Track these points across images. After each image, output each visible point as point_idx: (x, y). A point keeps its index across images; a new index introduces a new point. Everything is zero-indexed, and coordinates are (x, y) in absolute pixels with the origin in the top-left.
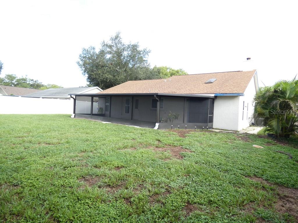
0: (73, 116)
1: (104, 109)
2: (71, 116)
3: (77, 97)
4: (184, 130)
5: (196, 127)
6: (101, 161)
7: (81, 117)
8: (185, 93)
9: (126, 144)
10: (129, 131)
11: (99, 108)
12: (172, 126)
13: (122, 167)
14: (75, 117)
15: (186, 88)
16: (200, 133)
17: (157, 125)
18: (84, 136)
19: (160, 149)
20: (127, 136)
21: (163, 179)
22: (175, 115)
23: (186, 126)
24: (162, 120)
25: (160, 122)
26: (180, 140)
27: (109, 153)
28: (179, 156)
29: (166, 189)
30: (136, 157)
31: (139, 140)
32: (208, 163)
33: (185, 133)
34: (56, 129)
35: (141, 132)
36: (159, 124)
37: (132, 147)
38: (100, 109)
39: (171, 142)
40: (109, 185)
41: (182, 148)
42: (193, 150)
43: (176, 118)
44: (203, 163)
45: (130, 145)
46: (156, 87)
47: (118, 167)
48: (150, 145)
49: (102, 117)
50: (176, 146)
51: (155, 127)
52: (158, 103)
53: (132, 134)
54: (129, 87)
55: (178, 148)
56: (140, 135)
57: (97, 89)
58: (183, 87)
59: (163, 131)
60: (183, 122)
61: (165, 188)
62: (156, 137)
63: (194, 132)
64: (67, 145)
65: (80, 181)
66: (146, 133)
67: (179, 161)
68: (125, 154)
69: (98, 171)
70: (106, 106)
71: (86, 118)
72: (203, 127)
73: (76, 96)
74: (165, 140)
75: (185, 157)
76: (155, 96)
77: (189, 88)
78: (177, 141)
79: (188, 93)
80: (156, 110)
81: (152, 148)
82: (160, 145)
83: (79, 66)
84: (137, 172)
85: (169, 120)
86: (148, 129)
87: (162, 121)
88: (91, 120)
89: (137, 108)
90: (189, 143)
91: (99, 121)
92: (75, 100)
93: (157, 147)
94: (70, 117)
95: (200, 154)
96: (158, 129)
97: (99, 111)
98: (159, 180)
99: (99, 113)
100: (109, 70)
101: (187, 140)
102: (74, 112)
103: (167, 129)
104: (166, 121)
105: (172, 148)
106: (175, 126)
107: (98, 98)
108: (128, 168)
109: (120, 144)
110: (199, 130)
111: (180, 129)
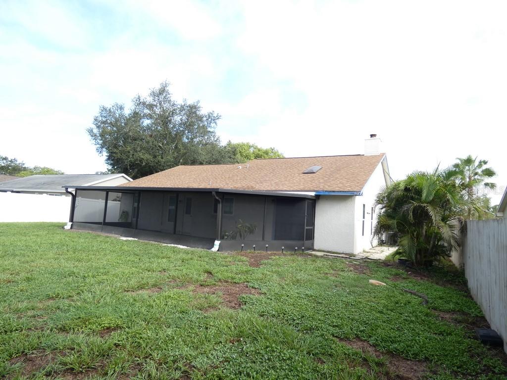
0: (68, 227)
1: (130, 214)
2: (65, 227)
3: (78, 191)
4: (264, 253)
5: (283, 248)
6: (80, 318)
7: (84, 228)
8: (269, 189)
9: (144, 281)
10: (162, 255)
11: (121, 212)
12: (243, 245)
13: (118, 327)
14: (71, 228)
15: (272, 180)
16: (289, 257)
17: (217, 243)
18: (69, 266)
19: (206, 289)
20: (154, 265)
21: (186, 350)
22: (249, 226)
23: (267, 246)
24: (226, 235)
25: (222, 238)
26: (247, 272)
27: (102, 300)
28: (236, 302)
29: (185, 372)
30: (153, 307)
31: (172, 273)
32: (281, 316)
33: (262, 258)
34: (17, 253)
35: (184, 256)
36: (220, 242)
37: (155, 286)
38: (124, 214)
39: (230, 275)
40: (72, 369)
41: (247, 287)
42: (264, 290)
43: (251, 231)
44: (274, 316)
45: (151, 282)
46: (223, 176)
47: (108, 328)
48: (190, 281)
49: (122, 229)
50: (238, 283)
51: (213, 247)
52: (220, 206)
53: (164, 260)
54: (177, 176)
55: (239, 288)
56: (179, 263)
57: (122, 178)
58: (267, 179)
59: (226, 254)
60: (263, 239)
61: (183, 369)
62: (207, 267)
63: (277, 257)
64: (24, 285)
65: (12, 364)
66: (191, 259)
67: (231, 311)
68: (135, 300)
69: (61, 339)
70: (134, 208)
71: (92, 229)
72: (296, 248)
73: (77, 189)
74: (221, 272)
75: (245, 304)
76: (214, 193)
77: (277, 181)
78: (242, 273)
79: (274, 189)
80: (216, 217)
81: (191, 288)
82: (210, 281)
83: (92, 136)
84: (141, 338)
85: (238, 234)
86: (199, 250)
87: (226, 237)
88: (99, 233)
89: (188, 212)
90: (261, 276)
91: (117, 236)
92: (74, 198)
93: (201, 286)
94: (63, 228)
95: (273, 298)
96: (218, 250)
97: (121, 217)
98: (177, 354)
99: (120, 221)
100: (145, 145)
101: (258, 273)
102: (72, 220)
103: (234, 251)
104: (234, 238)
105: (230, 287)
106: (248, 246)
107: (121, 193)
108: (127, 330)
109: (133, 282)
110: (289, 252)
111: (256, 252)
